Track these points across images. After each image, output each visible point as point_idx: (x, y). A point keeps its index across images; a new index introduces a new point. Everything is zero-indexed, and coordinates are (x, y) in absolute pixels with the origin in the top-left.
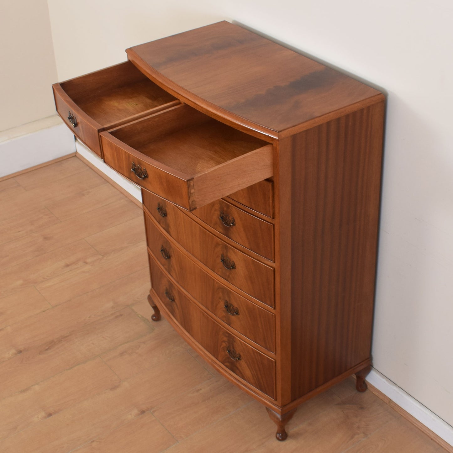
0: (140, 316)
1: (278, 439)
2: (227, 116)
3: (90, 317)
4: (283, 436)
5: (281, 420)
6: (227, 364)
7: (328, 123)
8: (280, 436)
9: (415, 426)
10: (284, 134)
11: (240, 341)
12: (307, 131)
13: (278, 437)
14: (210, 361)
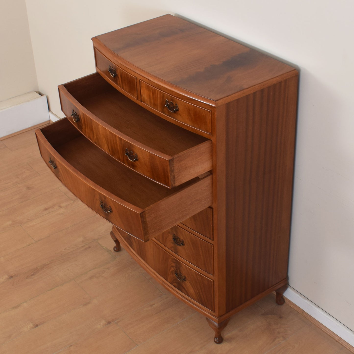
0: (104, 248)
1: (216, 342)
2: (175, 89)
3: (65, 249)
4: (220, 340)
5: (218, 327)
6: (175, 284)
7: (254, 94)
8: (217, 340)
9: (323, 331)
10: (220, 103)
11: (185, 266)
12: (238, 100)
13: (216, 340)
14: (161, 282)
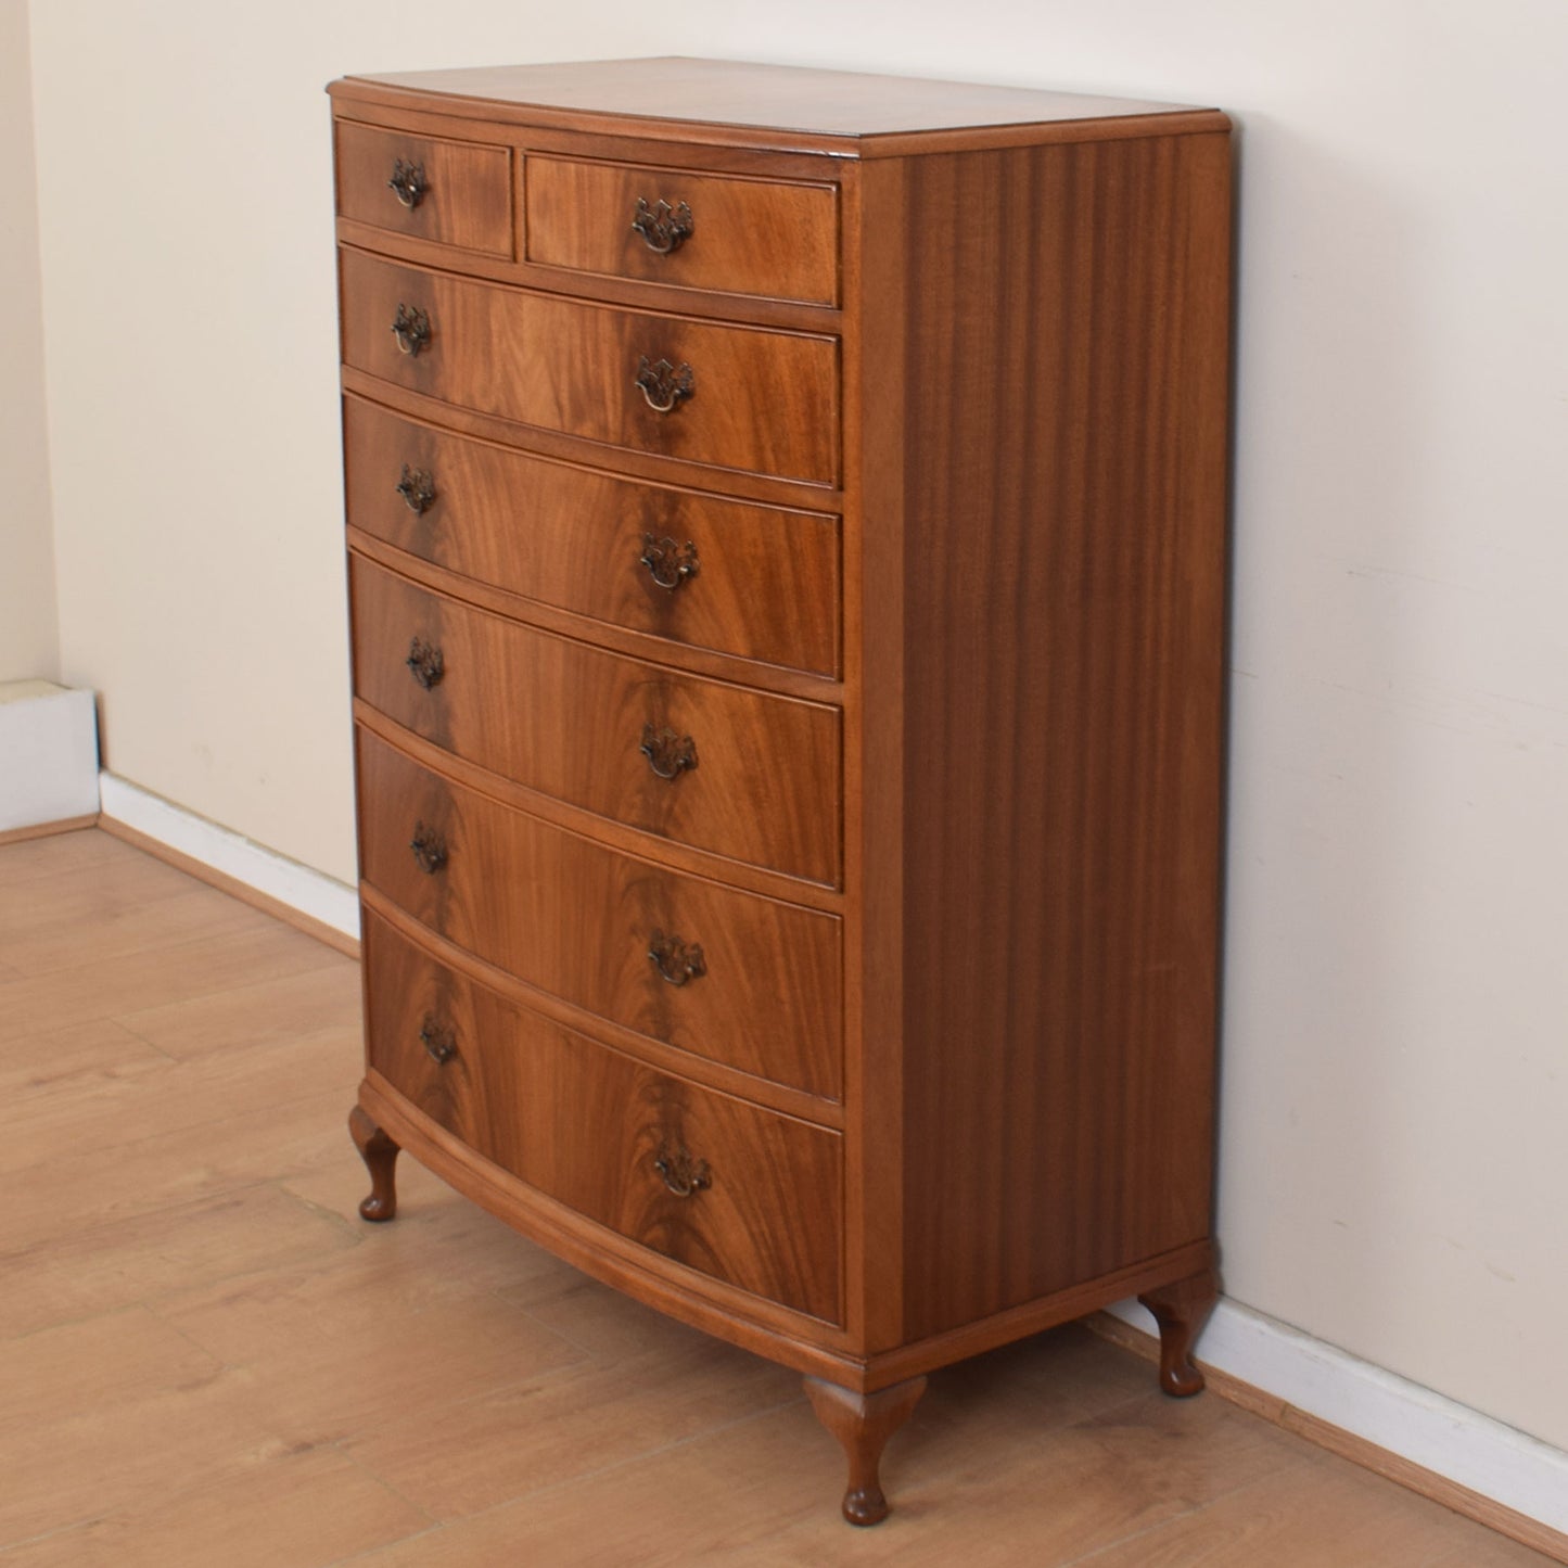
0: (311, 1206)
1: (851, 1519)
5: (863, 1416)
8: (857, 1510)
10: (878, 144)
11: (707, 1095)
13: (851, 1510)
